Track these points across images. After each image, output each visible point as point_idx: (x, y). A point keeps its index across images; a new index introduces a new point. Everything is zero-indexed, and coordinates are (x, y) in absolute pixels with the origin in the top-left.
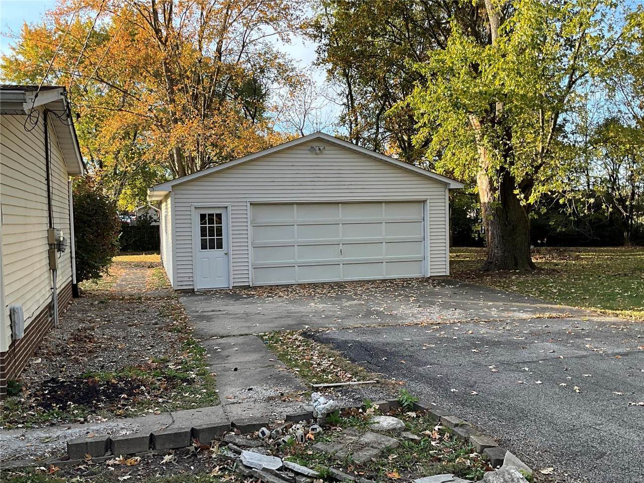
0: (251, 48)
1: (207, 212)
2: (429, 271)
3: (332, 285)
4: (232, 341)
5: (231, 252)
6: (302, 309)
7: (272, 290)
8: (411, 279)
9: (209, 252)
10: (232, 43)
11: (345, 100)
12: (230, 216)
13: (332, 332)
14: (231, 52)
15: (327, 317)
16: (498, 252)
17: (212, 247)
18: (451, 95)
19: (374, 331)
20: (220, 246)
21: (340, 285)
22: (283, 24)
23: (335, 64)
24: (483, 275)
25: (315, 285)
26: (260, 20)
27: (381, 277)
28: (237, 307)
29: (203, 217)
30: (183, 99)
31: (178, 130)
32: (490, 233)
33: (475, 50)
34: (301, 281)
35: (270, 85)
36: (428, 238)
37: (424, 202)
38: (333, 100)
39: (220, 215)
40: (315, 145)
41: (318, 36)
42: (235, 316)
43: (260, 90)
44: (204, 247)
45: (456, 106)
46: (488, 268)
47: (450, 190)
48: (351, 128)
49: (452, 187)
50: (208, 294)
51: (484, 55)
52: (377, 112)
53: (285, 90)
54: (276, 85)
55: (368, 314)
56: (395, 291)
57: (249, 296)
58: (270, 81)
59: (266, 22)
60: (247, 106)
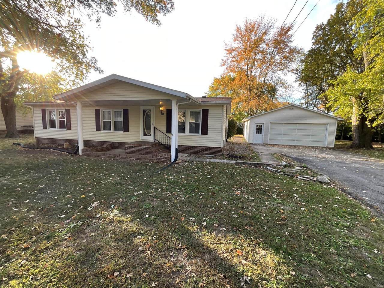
0: (274, 79)
1: (258, 124)
2: (326, 145)
3: (292, 146)
4: (264, 154)
5: (264, 135)
6: (282, 150)
7: (274, 145)
8: (319, 147)
9: (258, 134)
10: (268, 77)
11: (305, 91)
12: (264, 126)
13: (290, 155)
14: (268, 80)
15: (289, 152)
16: (357, 142)
17: (259, 133)
18: (344, 91)
19: (302, 156)
20: (261, 133)
21: (295, 146)
22: (285, 70)
23: (302, 82)
24: (349, 149)
25: (287, 145)
26: (278, 70)
27: (308, 145)
28: (264, 148)
29: (257, 125)
30: (253, 94)
31: (251, 103)
32: (354, 135)
33: (356, 75)
34: (283, 144)
35: (279, 88)
36: (327, 135)
37: (327, 124)
38: (300, 92)
39: (262, 125)
40: (291, 107)
41: (297, 73)
42: (264, 149)
43: (276, 90)
44: (257, 133)
45: (345, 94)
46: (352, 147)
47: (338, 121)
48: (306, 100)
49: (339, 120)
50: (257, 144)
51: (359, 77)
52: (317, 94)
53: (284, 90)
54: (281, 88)
55: (302, 153)
56: (312, 149)
57: (267, 146)
58: (279, 87)
59: (279, 70)
60: (271, 94)
